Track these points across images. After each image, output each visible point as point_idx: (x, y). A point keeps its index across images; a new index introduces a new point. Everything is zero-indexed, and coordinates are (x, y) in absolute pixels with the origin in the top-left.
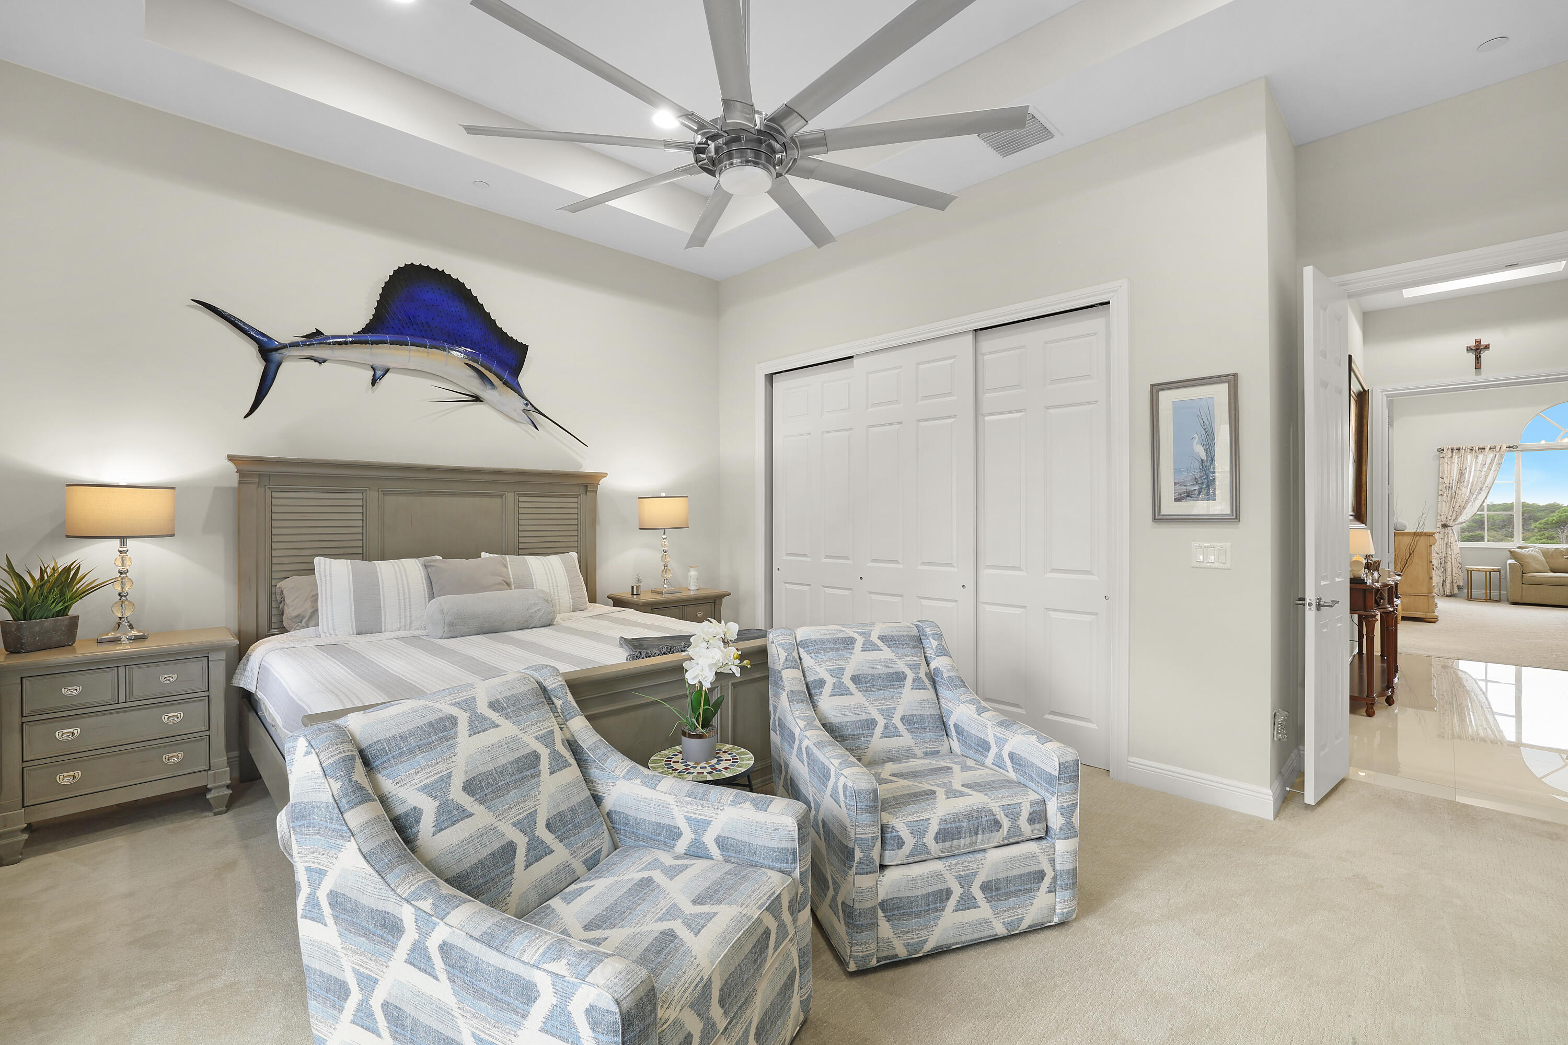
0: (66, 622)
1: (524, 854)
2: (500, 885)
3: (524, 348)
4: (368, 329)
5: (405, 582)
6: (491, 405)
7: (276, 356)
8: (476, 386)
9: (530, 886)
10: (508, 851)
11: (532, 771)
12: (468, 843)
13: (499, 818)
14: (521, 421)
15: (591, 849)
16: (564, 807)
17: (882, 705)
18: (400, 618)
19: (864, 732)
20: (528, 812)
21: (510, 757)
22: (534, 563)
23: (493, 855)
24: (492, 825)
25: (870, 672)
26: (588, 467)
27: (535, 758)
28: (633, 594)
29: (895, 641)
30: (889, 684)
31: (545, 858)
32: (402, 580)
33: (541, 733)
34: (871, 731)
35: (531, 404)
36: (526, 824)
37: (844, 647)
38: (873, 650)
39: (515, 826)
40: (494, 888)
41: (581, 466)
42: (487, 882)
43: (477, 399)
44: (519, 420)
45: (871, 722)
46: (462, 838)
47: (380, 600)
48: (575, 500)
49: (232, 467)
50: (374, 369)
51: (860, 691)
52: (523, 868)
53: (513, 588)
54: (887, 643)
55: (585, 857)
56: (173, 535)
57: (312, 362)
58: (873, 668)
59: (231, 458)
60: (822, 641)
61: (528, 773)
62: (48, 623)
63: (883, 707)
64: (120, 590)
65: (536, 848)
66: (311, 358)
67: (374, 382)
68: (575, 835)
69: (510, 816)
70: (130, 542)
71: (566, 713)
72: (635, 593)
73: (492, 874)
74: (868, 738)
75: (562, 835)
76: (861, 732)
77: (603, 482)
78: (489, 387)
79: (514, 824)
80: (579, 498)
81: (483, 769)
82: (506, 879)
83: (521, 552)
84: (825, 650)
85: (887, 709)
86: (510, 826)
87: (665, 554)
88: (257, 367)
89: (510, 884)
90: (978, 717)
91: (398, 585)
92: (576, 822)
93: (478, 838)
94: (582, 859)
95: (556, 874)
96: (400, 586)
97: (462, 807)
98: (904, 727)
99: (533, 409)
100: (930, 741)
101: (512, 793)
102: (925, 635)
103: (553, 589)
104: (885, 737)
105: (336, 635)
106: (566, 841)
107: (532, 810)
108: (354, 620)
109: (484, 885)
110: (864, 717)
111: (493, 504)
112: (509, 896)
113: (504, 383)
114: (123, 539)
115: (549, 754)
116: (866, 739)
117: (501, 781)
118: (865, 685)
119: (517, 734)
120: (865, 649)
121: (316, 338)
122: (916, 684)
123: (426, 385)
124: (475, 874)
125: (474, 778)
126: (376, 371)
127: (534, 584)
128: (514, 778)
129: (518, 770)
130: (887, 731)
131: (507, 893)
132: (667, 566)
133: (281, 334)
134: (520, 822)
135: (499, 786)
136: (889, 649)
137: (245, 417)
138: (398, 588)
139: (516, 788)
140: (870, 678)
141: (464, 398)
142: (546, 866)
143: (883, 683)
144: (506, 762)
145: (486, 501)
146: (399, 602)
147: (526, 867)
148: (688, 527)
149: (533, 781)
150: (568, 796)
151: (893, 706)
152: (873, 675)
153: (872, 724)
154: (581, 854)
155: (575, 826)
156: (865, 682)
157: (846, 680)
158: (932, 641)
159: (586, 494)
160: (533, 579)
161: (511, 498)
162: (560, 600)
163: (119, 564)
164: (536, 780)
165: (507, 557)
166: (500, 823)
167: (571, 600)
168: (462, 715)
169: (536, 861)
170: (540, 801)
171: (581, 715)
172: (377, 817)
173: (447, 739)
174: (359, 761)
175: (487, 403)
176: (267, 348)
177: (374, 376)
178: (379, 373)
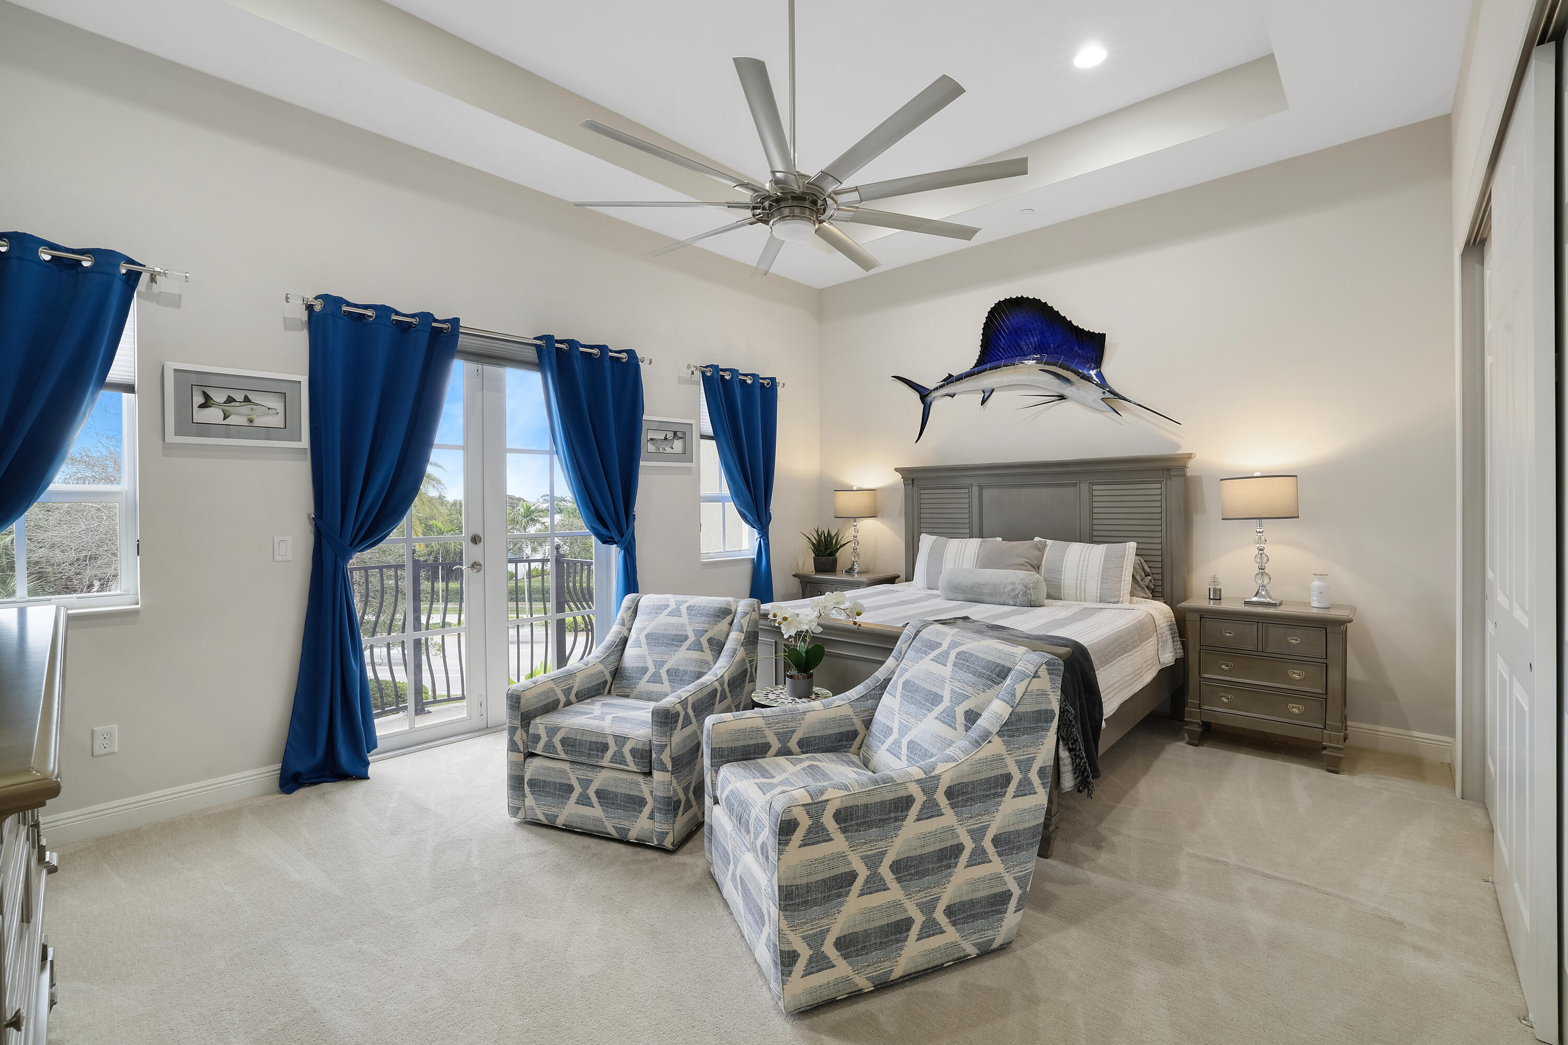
0: (833, 560)
3: (1103, 336)
4: (981, 362)
5: (962, 556)
6: (1075, 401)
7: (929, 399)
8: (1057, 386)
10: (645, 671)
11: (678, 643)
13: (649, 655)
17: (905, 720)
20: (663, 660)
21: (674, 633)
23: (639, 668)
24: (646, 656)
27: (686, 638)
28: (1210, 599)
30: (926, 702)
33: (699, 629)
35: (1111, 391)
36: (659, 664)
43: (1062, 397)
44: (1100, 409)
47: (942, 567)
48: (1155, 486)
49: (898, 476)
50: (984, 393)
56: (876, 517)
57: (948, 397)
59: (897, 470)
61: (676, 643)
62: (825, 559)
64: (854, 547)
65: (656, 676)
66: (947, 395)
67: (983, 402)
69: (655, 657)
70: (859, 520)
71: (734, 628)
72: (1214, 598)
75: (672, 679)
77: (1191, 464)
78: (1068, 384)
79: (653, 661)
80: (1161, 484)
82: (638, 680)
83: (1095, 539)
85: (906, 726)
87: (1261, 552)
89: (638, 682)
91: (956, 557)
93: (640, 659)
97: (643, 643)
99: (1112, 396)
101: (663, 648)
103: (1081, 576)
106: (672, 684)
107: (666, 660)
108: (925, 578)
109: (630, 677)
111: (1070, 492)
112: (636, 687)
113: (1081, 378)
114: (856, 518)
119: (686, 624)
121: (950, 380)
122: (945, 715)
129: (673, 640)
132: (1263, 569)
133: (929, 383)
134: (656, 661)
137: (916, 442)
138: (955, 560)
139: (666, 647)
142: (656, 687)
143: (920, 699)
144: (671, 634)
145: (1061, 491)
149: (675, 648)
151: (911, 726)
153: (889, 733)
159: (1172, 478)
160: (1064, 567)
161: (1084, 487)
162: (1081, 587)
163: (853, 532)
164: (677, 648)
165: (1049, 542)
166: (648, 657)
167: (1097, 590)
168: (673, 605)
169: (653, 682)
170: (672, 659)
171: (743, 632)
172: (618, 632)
173: (657, 613)
174: (632, 610)
175: (1071, 399)
176: (924, 394)
177: (983, 398)
178: (987, 394)
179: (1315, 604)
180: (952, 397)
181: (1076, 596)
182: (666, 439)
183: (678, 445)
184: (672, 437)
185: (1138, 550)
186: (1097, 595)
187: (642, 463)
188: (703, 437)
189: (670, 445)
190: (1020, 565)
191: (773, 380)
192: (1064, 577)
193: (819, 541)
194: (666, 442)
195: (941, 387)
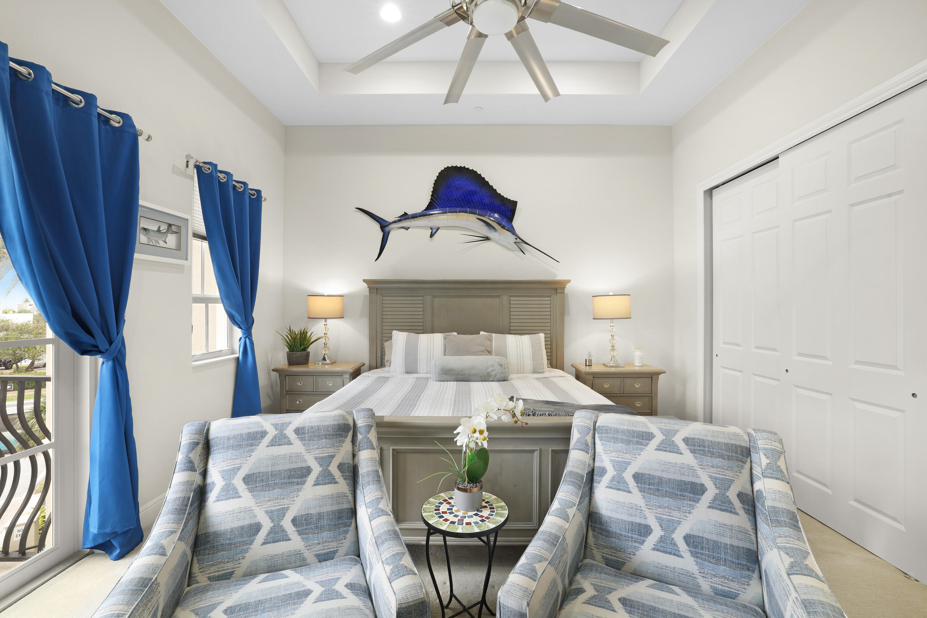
0: (305, 354)
1: (265, 535)
2: (239, 550)
3: (515, 203)
4: (431, 206)
5: (432, 347)
6: (495, 242)
7: (387, 229)
8: (485, 231)
9: (262, 558)
10: (254, 529)
11: (299, 480)
12: (229, 514)
13: (257, 505)
14: (514, 249)
15: (326, 548)
16: (313, 511)
17: (663, 514)
18: (427, 367)
19: (634, 536)
20: (281, 507)
21: (287, 467)
22: (511, 339)
23: (242, 528)
24: (251, 508)
25: (658, 474)
26: (560, 277)
27: (308, 471)
28: (586, 365)
29: (704, 446)
30: (679, 493)
31: (281, 542)
32: (430, 345)
33: (322, 455)
34: (642, 538)
35: (519, 238)
36: (277, 515)
37: (637, 442)
38: (670, 451)
39: (267, 513)
40: (234, 550)
41: (556, 276)
42: (230, 544)
43: (487, 239)
44: (513, 249)
45: (644, 528)
46: (227, 510)
47: (417, 355)
48: (549, 299)
49: (365, 285)
50: (432, 229)
51: (641, 491)
52: (261, 543)
53: (494, 355)
54: (692, 448)
55: (318, 552)
56: (343, 318)
57: (403, 230)
58: (663, 471)
59: (365, 281)
60: (617, 431)
61: (296, 480)
62: (298, 354)
63: (664, 517)
64: (324, 342)
65: (276, 533)
66: (402, 228)
67: (432, 236)
68: (314, 533)
69: (267, 506)
70: (328, 320)
71: (361, 445)
72: (587, 364)
73: (236, 540)
74: (636, 544)
75: (302, 530)
76: (630, 535)
77: (568, 286)
78: (493, 231)
79: (267, 512)
80: (551, 297)
81: (262, 470)
82: (244, 547)
83: (511, 332)
84: (616, 440)
85: (668, 521)
86: (264, 512)
87: (613, 337)
88: (380, 235)
89: (246, 551)
90: (785, 576)
91: (428, 348)
92: (319, 524)
93: (237, 513)
94: (314, 553)
95: (287, 556)
96: (429, 349)
97: (237, 490)
98: (687, 548)
99: (521, 241)
100: (724, 577)
101: (276, 491)
102: (755, 448)
103: (520, 357)
104: (658, 550)
105: (396, 372)
106: (304, 536)
107: (286, 506)
108: (404, 365)
109: (228, 545)
110: (638, 520)
111: (496, 301)
112: (243, 559)
113: (502, 227)
114: (326, 319)
115: (320, 472)
116: (634, 544)
117: (272, 480)
118: (648, 487)
119: (302, 452)
120: (661, 448)
121: (405, 217)
122: (717, 502)
123: (456, 234)
124: (225, 536)
125: (254, 474)
126: (433, 230)
127: (508, 353)
128: (282, 481)
129: (288, 477)
130: (661, 544)
131: (242, 557)
132: (614, 347)
133: (389, 217)
134: (272, 512)
135: (268, 484)
136: (692, 455)
137: (376, 260)
138: (427, 349)
139: (280, 488)
140: (656, 481)
141: (480, 239)
142: (280, 548)
143: (671, 490)
144: (282, 469)
145: (491, 300)
146: (427, 358)
147: (264, 544)
148: (630, 318)
149: (296, 487)
150: (321, 504)
151: (677, 519)
152: (661, 479)
153: (645, 531)
154: (315, 549)
155: (317, 527)
156: (649, 483)
157: (628, 476)
158: (763, 457)
159: (557, 294)
160: (508, 351)
161: (505, 298)
162: (521, 364)
163: (324, 330)
164: (299, 486)
165: (494, 335)
166: (257, 508)
167: (531, 365)
168: (272, 432)
169: (274, 542)
170: (295, 502)
171: (374, 449)
172: (188, 482)
173: (252, 445)
174: (200, 446)
175: (493, 240)
176: (384, 225)
177: (431, 233)
178: (434, 231)
179: (637, 364)
180: (407, 230)
181: (518, 370)
182: (159, 231)
183: (171, 240)
184: (165, 231)
185: (546, 338)
186: (531, 369)
187: (136, 256)
188: (197, 236)
189: (164, 239)
190: (482, 351)
191: (259, 192)
192: (509, 358)
193: (294, 339)
194: (158, 235)
195: (399, 221)
